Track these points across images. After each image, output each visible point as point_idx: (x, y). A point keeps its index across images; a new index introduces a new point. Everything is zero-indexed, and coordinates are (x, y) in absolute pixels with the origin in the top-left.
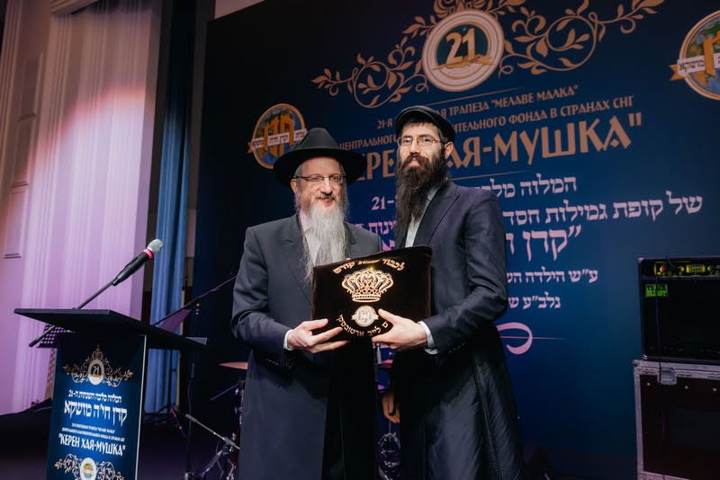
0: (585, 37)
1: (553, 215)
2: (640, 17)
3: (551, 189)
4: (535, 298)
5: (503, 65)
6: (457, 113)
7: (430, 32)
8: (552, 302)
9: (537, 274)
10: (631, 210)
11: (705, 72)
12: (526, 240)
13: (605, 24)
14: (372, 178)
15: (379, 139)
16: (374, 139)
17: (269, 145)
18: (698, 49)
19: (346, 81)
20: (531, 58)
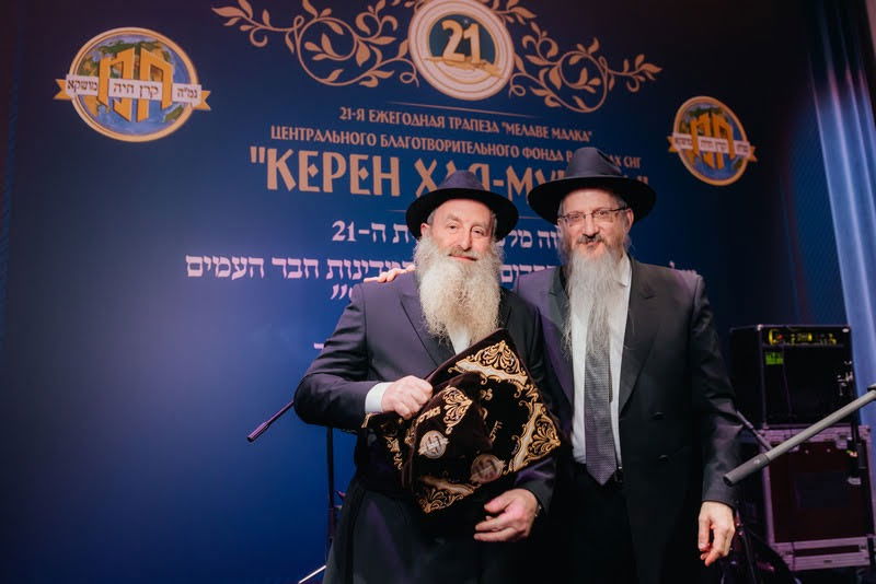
2: (642, 79)
5: (514, 84)
6: (460, 127)
11: (693, 151)
13: (614, 76)
14: (331, 191)
15: (342, 133)
16: (334, 132)
17: (111, 94)
18: (686, 128)
19: (281, 30)
20: (544, 85)
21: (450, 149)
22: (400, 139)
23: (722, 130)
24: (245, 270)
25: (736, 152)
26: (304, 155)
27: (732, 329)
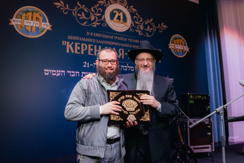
2: (163, 29)
6: (117, 39)
11: (174, 48)
14: (83, 54)
15: (87, 39)
16: (84, 38)
17: (25, 24)
18: (173, 42)
19: (71, 10)
20: (138, 29)
21: (114, 44)
22: (102, 41)
23: (182, 43)
24: (60, 74)
25: (185, 49)
26: (76, 44)
27: (182, 94)
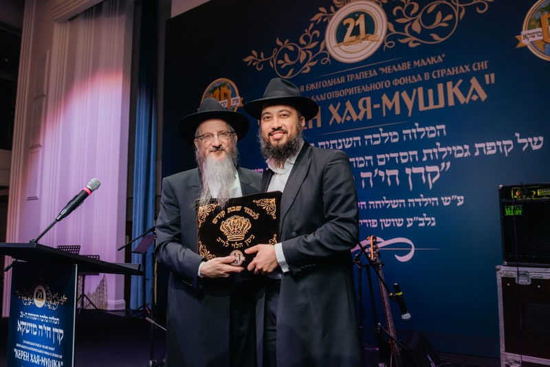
0: (450, 17)
1: (428, 155)
3: (426, 134)
4: (416, 218)
5: (387, 41)
6: (353, 79)
7: (330, 19)
8: (428, 221)
9: (417, 200)
10: (488, 148)
11: (543, 40)
12: (408, 175)
13: (465, 7)
18: (536, 24)
19: (268, 59)
20: (409, 35)
21: (348, 94)
22: (321, 96)
